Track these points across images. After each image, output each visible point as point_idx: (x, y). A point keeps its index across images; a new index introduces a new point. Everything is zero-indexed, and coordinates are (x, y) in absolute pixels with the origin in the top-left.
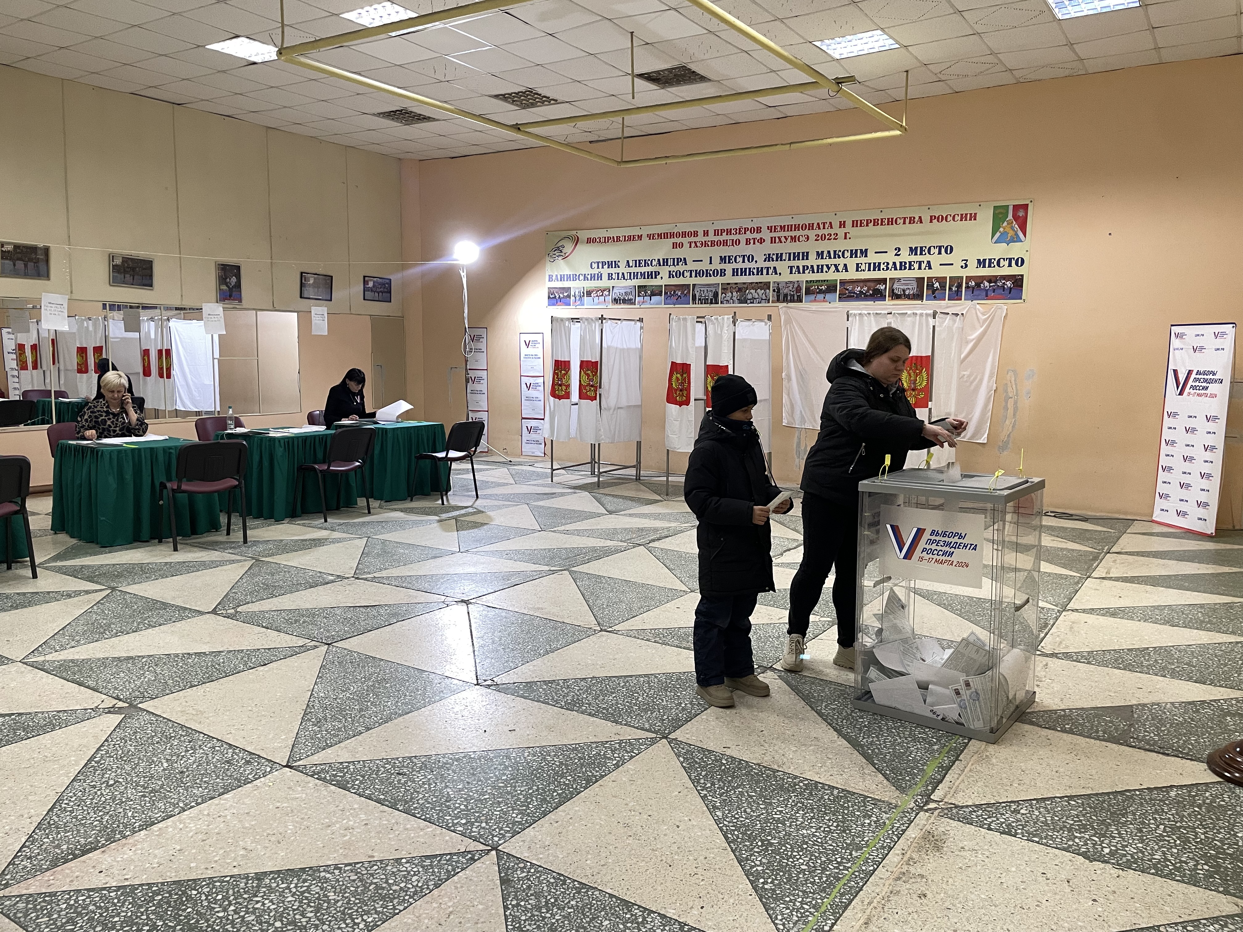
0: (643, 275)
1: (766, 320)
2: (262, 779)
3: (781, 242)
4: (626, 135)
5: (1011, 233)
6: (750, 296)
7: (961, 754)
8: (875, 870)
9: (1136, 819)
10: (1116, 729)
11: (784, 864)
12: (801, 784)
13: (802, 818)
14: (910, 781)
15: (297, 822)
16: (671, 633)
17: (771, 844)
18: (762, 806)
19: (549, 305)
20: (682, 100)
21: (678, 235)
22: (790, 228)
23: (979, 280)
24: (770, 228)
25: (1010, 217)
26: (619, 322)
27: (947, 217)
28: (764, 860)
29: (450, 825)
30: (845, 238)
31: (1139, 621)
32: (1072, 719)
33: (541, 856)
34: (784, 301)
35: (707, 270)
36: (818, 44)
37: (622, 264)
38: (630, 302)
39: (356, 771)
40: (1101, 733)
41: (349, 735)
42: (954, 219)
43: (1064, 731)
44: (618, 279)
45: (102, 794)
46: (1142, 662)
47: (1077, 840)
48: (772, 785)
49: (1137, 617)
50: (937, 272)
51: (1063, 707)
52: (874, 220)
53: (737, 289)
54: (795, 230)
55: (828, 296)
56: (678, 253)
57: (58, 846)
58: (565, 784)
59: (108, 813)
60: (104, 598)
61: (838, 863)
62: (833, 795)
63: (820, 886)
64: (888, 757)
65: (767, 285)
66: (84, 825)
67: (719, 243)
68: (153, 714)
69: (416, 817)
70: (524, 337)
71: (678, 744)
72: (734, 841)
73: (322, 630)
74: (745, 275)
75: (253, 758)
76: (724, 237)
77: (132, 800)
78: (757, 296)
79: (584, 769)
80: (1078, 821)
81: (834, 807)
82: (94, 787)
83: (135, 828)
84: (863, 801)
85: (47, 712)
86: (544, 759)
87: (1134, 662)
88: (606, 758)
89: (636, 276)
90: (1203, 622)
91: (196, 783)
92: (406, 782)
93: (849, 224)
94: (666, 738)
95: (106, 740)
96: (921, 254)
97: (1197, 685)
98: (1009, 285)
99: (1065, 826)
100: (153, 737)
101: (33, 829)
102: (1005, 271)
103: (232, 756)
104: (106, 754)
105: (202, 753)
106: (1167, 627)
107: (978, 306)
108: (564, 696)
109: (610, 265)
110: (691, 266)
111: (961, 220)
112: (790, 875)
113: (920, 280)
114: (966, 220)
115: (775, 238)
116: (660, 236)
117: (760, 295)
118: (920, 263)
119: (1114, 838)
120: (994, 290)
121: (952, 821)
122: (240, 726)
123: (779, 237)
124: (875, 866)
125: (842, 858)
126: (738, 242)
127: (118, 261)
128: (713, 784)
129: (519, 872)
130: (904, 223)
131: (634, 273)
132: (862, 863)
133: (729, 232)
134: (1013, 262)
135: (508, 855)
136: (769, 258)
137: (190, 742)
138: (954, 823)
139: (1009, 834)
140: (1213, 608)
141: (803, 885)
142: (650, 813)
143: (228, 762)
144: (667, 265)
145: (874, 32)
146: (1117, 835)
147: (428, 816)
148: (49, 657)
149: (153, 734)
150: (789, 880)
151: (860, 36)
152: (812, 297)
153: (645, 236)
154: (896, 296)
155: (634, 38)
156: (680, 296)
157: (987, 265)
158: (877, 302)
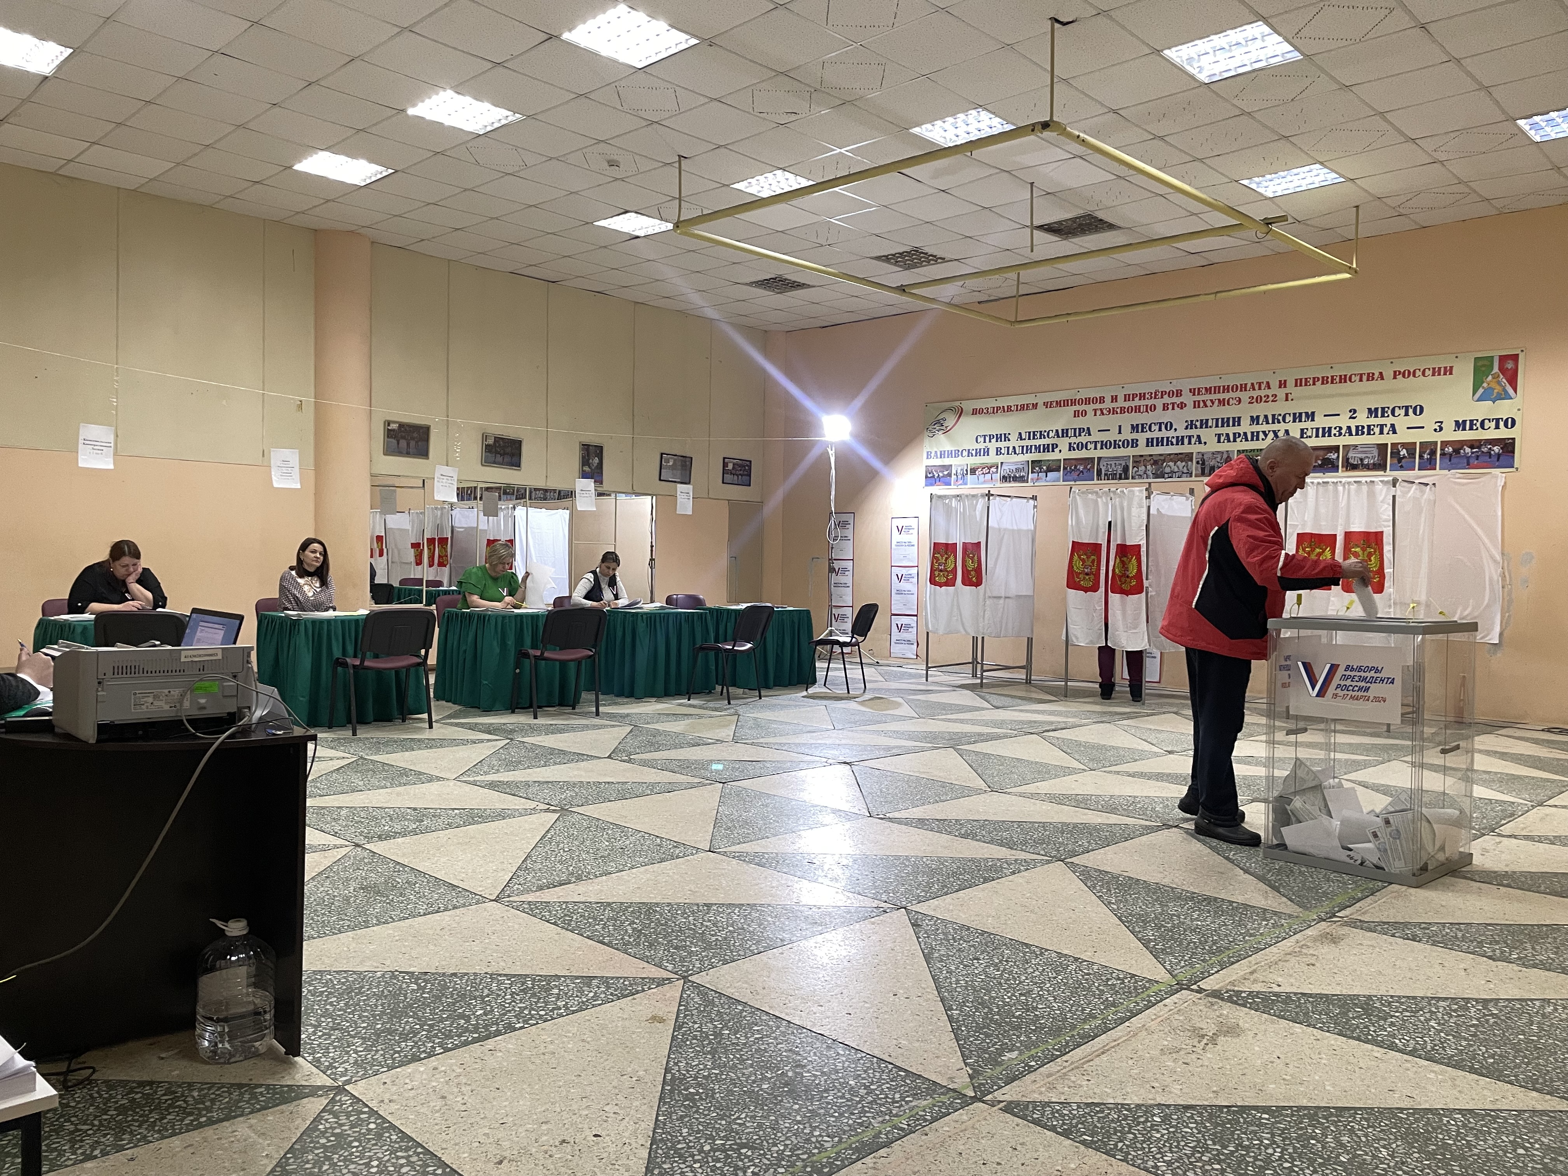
0: (1038, 449)
1: (1188, 495)
2: (691, 857)
3: (1206, 406)
4: (1021, 293)
5: (1498, 389)
6: (1167, 470)
7: (1377, 892)
12: (1200, 898)
14: (1316, 903)
18: (1158, 906)
19: (926, 485)
20: (1086, 251)
21: (1081, 402)
22: (1217, 390)
23: (1458, 446)
24: (1192, 391)
25: (1496, 369)
26: (1009, 499)
27: (1415, 371)
30: (1287, 400)
35: (1115, 441)
36: (1245, 182)
37: (1014, 437)
38: (1022, 479)
40: (1542, 888)
41: (759, 837)
42: (1424, 374)
44: (1008, 454)
47: (1485, 949)
48: (1169, 895)
50: (1404, 437)
52: (1323, 378)
53: (1152, 461)
54: (1223, 392)
56: (1080, 423)
58: (964, 879)
60: (507, 744)
62: (1232, 906)
64: (1295, 889)
65: (1189, 457)
67: (1130, 410)
68: (585, 814)
70: (896, 522)
71: (1074, 866)
73: (714, 773)
74: (1162, 445)
75: (679, 845)
76: (1137, 402)
77: (587, 860)
78: (1176, 470)
79: (981, 872)
81: (1232, 912)
82: (553, 851)
84: (1263, 911)
86: (942, 864)
88: (1002, 867)
89: (1029, 449)
91: (636, 855)
93: (1291, 383)
94: (1062, 861)
95: (551, 828)
96: (1383, 416)
98: (1497, 451)
100: (590, 827)
101: (515, 869)
102: (1492, 434)
103: (663, 843)
104: (556, 834)
105: (635, 839)
107: (1457, 476)
108: (957, 829)
109: (999, 438)
110: (1096, 436)
111: (1433, 375)
113: (1382, 447)
114: (1439, 374)
115: (1199, 402)
116: (1058, 404)
117: (1181, 468)
118: (1382, 427)
119: (1526, 950)
120: (1478, 456)
121: (1355, 930)
122: (661, 826)
123: (1203, 401)
126: (1153, 408)
127: (490, 441)
128: (1109, 890)
129: (927, 921)
130: (1361, 380)
131: (1027, 446)
133: (1142, 396)
134: (1502, 424)
135: (919, 913)
136: (1191, 425)
137: (622, 832)
142: (1047, 902)
144: (1067, 436)
145: (1312, 167)
146: (1530, 949)
148: (478, 778)
151: (1295, 171)
153: (1040, 404)
154: (1351, 466)
155: (1034, 188)
156: (1082, 472)
157: (1468, 428)
158: (1327, 474)
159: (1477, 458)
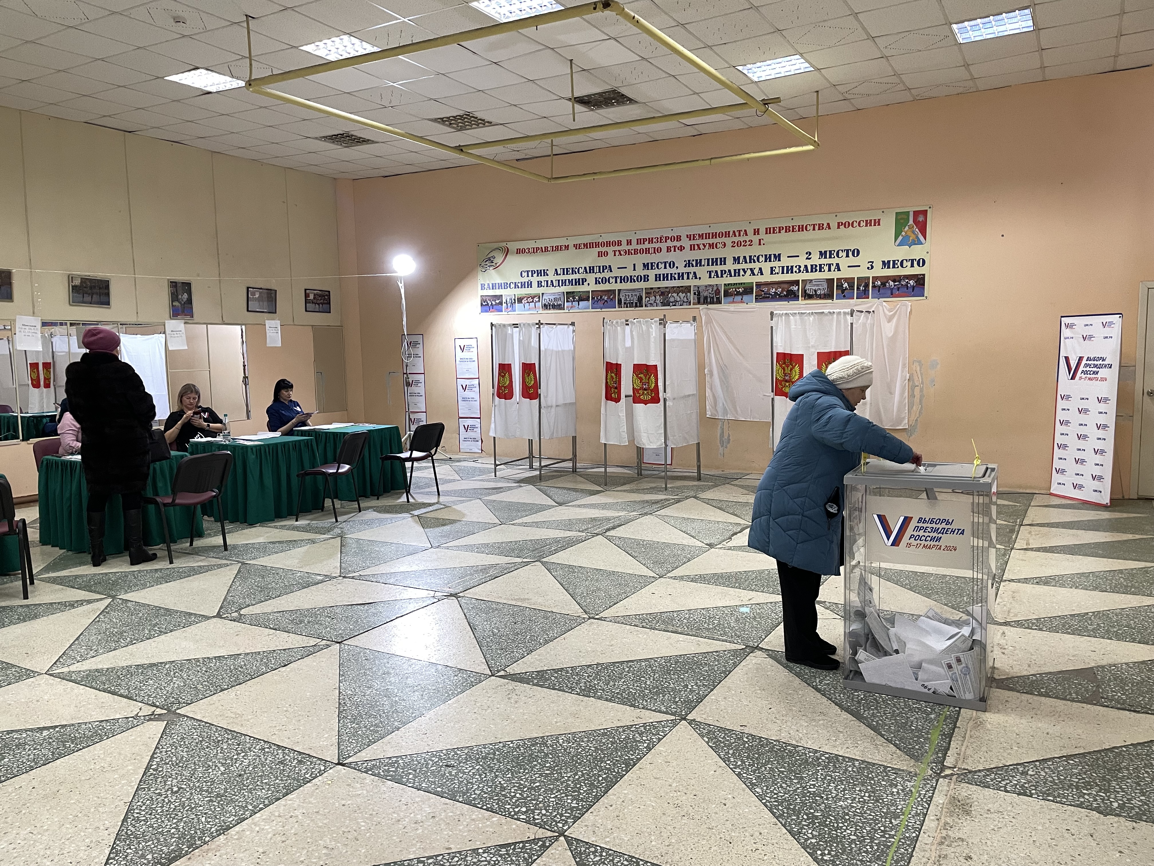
0: (571, 282)
1: (692, 322)
2: (320, 778)
3: (700, 249)
4: (554, 153)
5: (912, 237)
6: (672, 300)
7: (957, 722)
8: (918, 836)
9: (1131, 774)
10: (1087, 690)
11: (834, 836)
12: (823, 758)
13: (836, 790)
14: (920, 750)
15: (367, 818)
16: (655, 618)
17: (817, 817)
18: (794, 781)
19: (482, 312)
20: (611, 122)
21: (603, 244)
22: (708, 236)
23: (885, 280)
24: (689, 237)
25: (911, 222)
26: (555, 326)
27: (853, 223)
28: (814, 833)
29: (513, 813)
30: (760, 244)
31: (1071, 588)
32: (1045, 683)
33: (608, 839)
34: (704, 303)
35: (631, 276)
36: (740, 68)
37: (551, 273)
38: (560, 307)
39: (406, 765)
40: (1074, 695)
41: (389, 730)
42: (859, 225)
43: (1041, 695)
44: (547, 286)
45: (169, 801)
46: (1087, 627)
47: (1086, 797)
48: (797, 760)
49: (1068, 584)
50: (846, 273)
51: (1032, 672)
52: (786, 227)
53: (660, 293)
54: (712, 238)
55: (745, 298)
56: (603, 261)
57: (143, 856)
58: (606, 769)
59: (181, 820)
60: (107, 606)
61: (882, 831)
62: (855, 766)
63: (874, 854)
64: (893, 728)
65: (687, 289)
66: (162, 833)
67: (642, 251)
68: (194, 719)
69: (478, 807)
70: (459, 342)
71: (697, 725)
72: (781, 816)
73: (328, 629)
74: (667, 280)
75: (304, 758)
76: (647, 245)
77: (201, 806)
78: (678, 299)
79: (619, 753)
80: (1082, 779)
81: (860, 779)
82: (160, 794)
83: (213, 833)
84: (884, 771)
85: (90, 723)
86: (579, 745)
87: (1080, 626)
88: (636, 741)
89: (564, 283)
90: (1127, 586)
91: (257, 785)
92: (457, 774)
93: (762, 231)
94: (685, 719)
95: (157, 748)
96: (830, 257)
97: (1142, 645)
98: (912, 284)
99: (1072, 785)
100: (201, 741)
101: (113, 840)
102: (908, 271)
103: (284, 757)
104: (161, 761)
105: (254, 755)
106: (1096, 593)
107: (884, 303)
108: (576, 683)
109: (539, 273)
110: (616, 273)
111: (866, 226)
112: (843, 845)
113: (830, 281)
114: (871, 225)
115: (694, 245)
116: (585, 246)
117: (682, 298)
118: (830, 266)
119: (1118, 792)
121: (970, 786)
122: (281, 727)
123: (698, 245)
124: (917, 833)
125: (885, 827)
126: (660, 250)
127: (77, 282)
128: (743, 762)
129: (592, 856)
130: (814, 229)
131: (562, 280)
132: (904, 830)
133: (651, 241)
134: (915, 263)
135: (577, 840)
136: (689, 264)
137: (239, 745)
138: (974, 788)
139: (1025, 794)
140: (1131, 574)
141: (858, 854)
142: (694, 793)
143: (281, 762)
144: (593, 272)
145: (793, 57)
146: (1119, 790)
147: (488, 806)
148: (73, 668)
149: (201, 739)
150: (844, 850)
151: (780, 60)
152: (731, 299)
153: (571, 247)
154: (808, 296)
155: (573, 65)
156: (606, 301)
157: (891, 266)
158: (791, 302)
159: (898, 289)
